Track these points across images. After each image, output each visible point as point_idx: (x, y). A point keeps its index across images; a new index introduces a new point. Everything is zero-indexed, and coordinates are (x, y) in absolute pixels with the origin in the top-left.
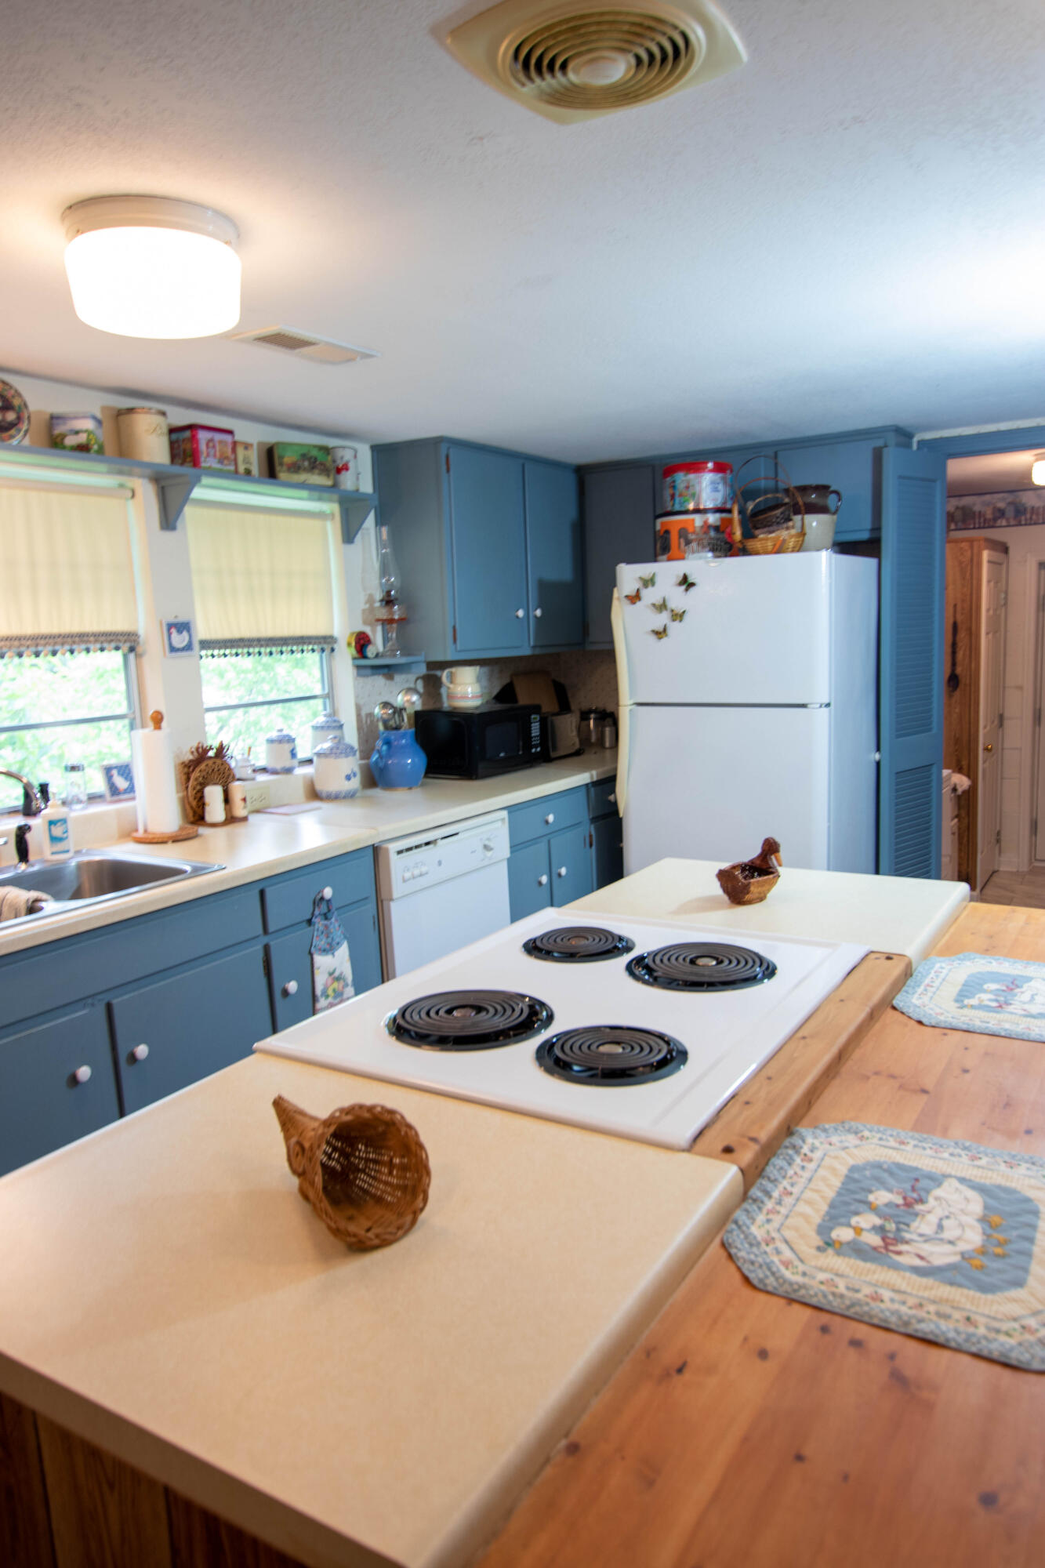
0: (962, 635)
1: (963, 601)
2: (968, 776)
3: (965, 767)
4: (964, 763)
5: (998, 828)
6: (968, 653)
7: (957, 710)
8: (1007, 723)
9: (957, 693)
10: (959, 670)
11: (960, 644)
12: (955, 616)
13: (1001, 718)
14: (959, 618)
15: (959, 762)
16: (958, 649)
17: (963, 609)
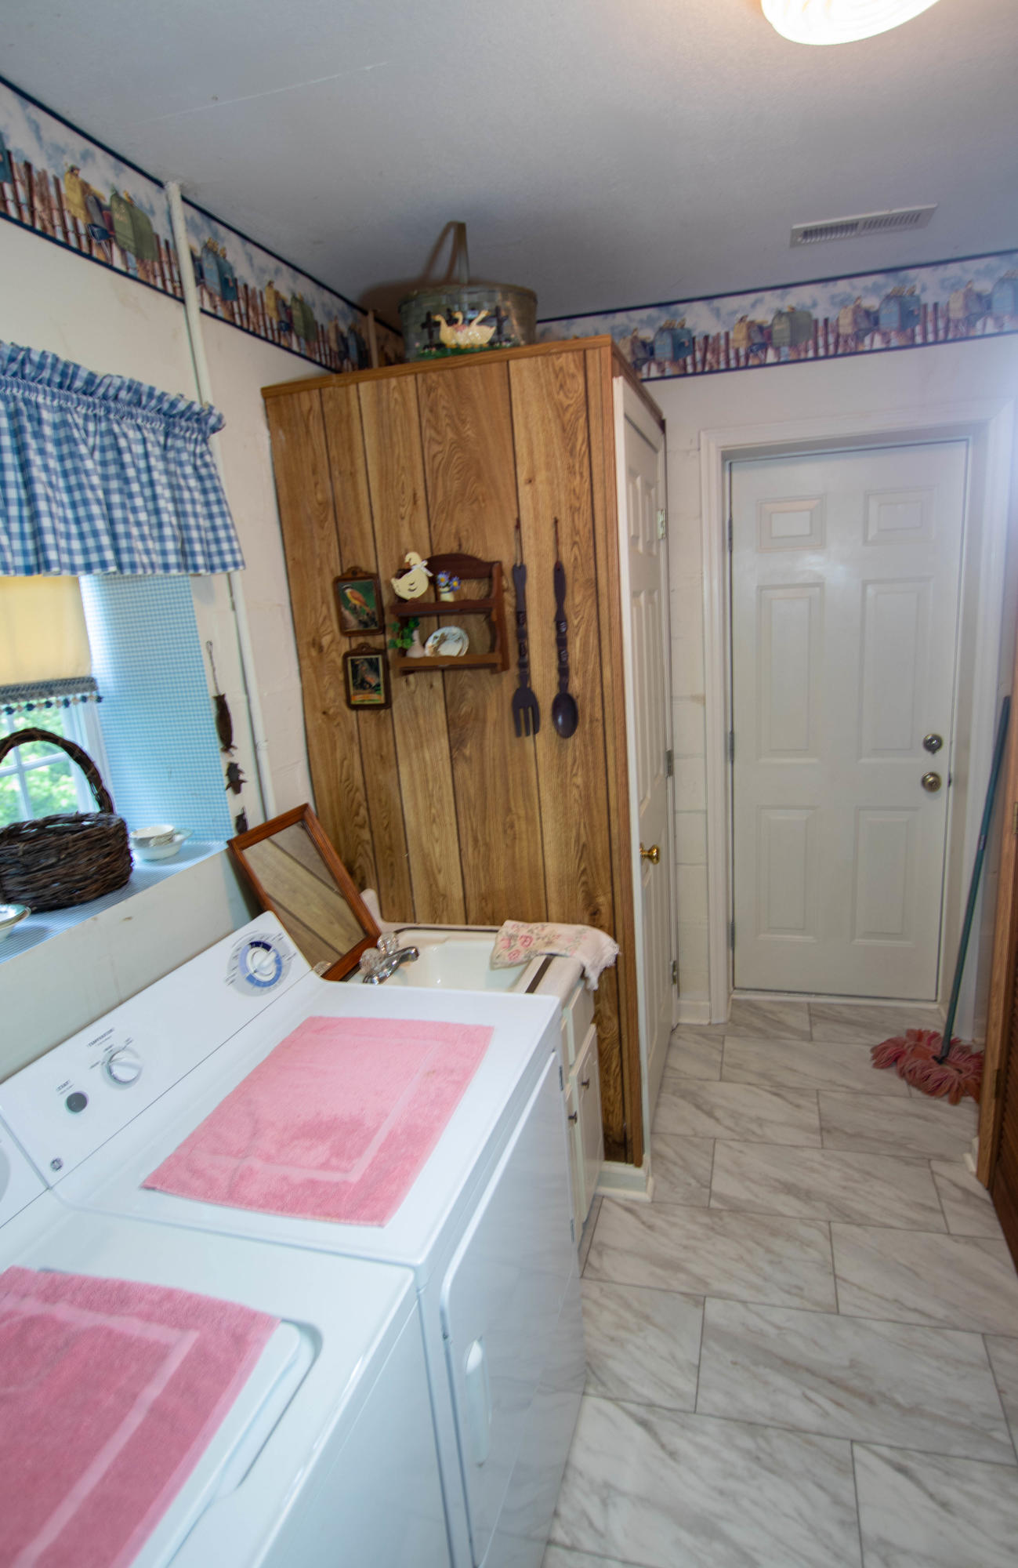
0: (576, 597)
1: (574, 510)
2: (613, 934)
3: (605, 910)
4: (603, 900)
5: (674, 958)
6: (593, 640)
7: (579, 780)
8: (678, 763)
9: (576, 740)
10: (576, 685)
11: (573, 621)
12: (558, 553)
13: (670, 757)
14: (567, 556)
15: (590, 898)
16: (570, 634)
17: (575, 531)
